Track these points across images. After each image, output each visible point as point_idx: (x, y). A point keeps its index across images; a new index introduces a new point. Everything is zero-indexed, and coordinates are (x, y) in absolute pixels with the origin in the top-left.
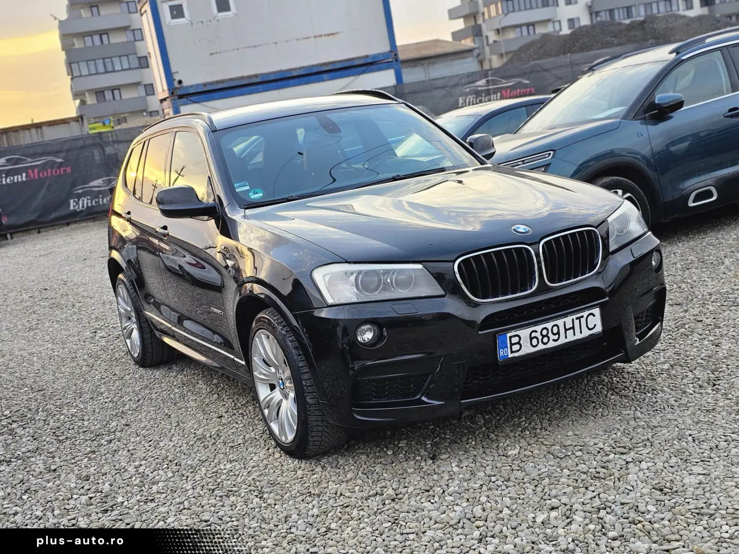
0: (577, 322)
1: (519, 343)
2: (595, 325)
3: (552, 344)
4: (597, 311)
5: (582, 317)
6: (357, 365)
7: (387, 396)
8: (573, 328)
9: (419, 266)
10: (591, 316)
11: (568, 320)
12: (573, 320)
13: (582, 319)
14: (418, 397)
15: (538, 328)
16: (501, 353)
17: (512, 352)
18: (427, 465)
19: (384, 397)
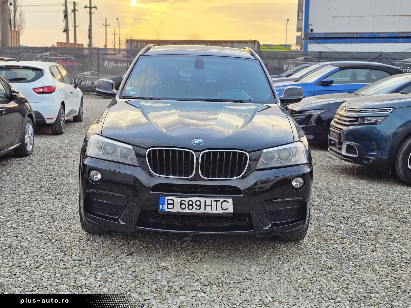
0: (214, 203)
1: (173, 204)
2: (228, 208)
3: (194, 211)
4: (230, 201)
5: (219, 201)
6: (90, 191)
8: (211, 206)
9: (131, 147)
10: (226, 202)
11: (208, 201)
12: (212, 201)
14: (117, 217)
15: (187, 199)
16: (162, 207)
17: (168, 208)
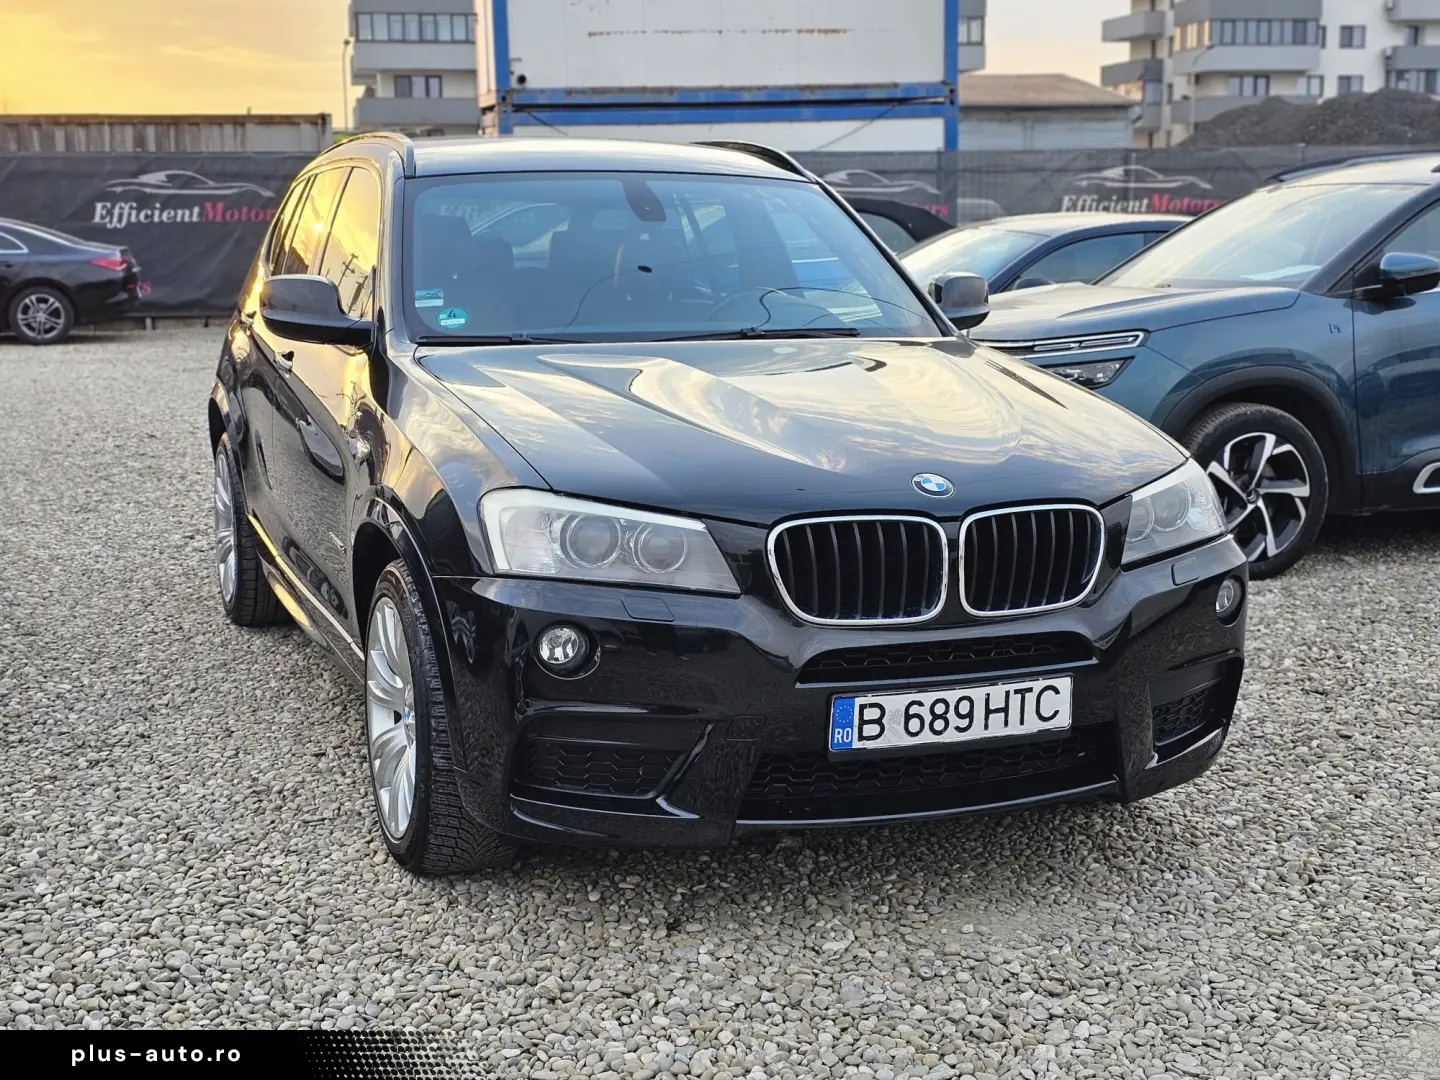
0: (1015, 700)
1: (879, 721)
2: (1057, 712)
3: (951, 736)
4: (1065, 684)
5: (1030, 690)
6: (535, 707)
7: (586, 781)
8: (1005, 710)
9: (698, 526)
10: (1050, 693)
11: (997, 693)
12: (1008, 693)
13: (1027, 695)
14: (650, 795)
15: (928, 698)
16: (839, 737)
17: (861, 738)
18: (653, 940)
19: (581, 783)
